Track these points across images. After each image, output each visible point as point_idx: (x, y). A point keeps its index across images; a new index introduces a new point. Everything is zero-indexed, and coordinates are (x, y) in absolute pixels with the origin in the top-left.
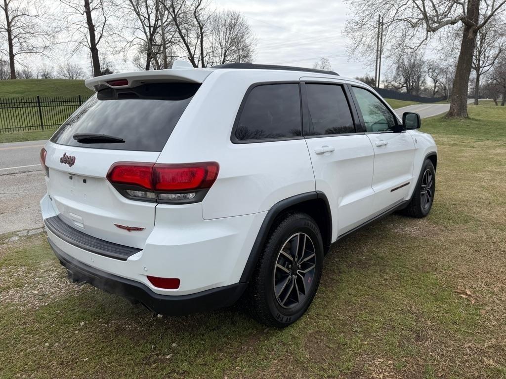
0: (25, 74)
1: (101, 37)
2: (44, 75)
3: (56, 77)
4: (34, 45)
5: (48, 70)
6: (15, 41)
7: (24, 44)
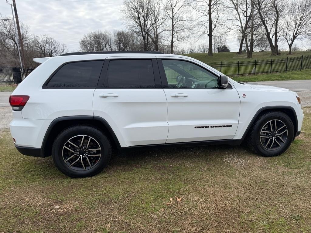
0: (182, 51)
1: (215, 27)
2: (191, 51)
3: (196, 52)
4: (183, 36)
5: (193, 48)
6: (175, 34)
7: (179, 36)
